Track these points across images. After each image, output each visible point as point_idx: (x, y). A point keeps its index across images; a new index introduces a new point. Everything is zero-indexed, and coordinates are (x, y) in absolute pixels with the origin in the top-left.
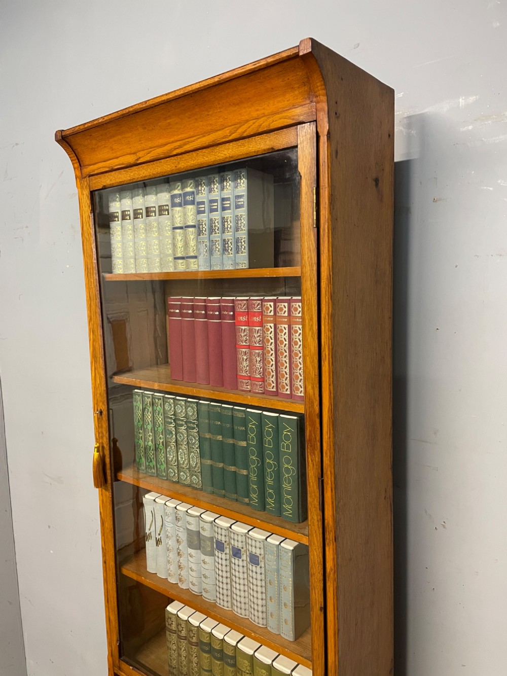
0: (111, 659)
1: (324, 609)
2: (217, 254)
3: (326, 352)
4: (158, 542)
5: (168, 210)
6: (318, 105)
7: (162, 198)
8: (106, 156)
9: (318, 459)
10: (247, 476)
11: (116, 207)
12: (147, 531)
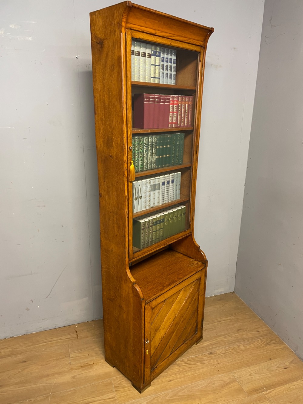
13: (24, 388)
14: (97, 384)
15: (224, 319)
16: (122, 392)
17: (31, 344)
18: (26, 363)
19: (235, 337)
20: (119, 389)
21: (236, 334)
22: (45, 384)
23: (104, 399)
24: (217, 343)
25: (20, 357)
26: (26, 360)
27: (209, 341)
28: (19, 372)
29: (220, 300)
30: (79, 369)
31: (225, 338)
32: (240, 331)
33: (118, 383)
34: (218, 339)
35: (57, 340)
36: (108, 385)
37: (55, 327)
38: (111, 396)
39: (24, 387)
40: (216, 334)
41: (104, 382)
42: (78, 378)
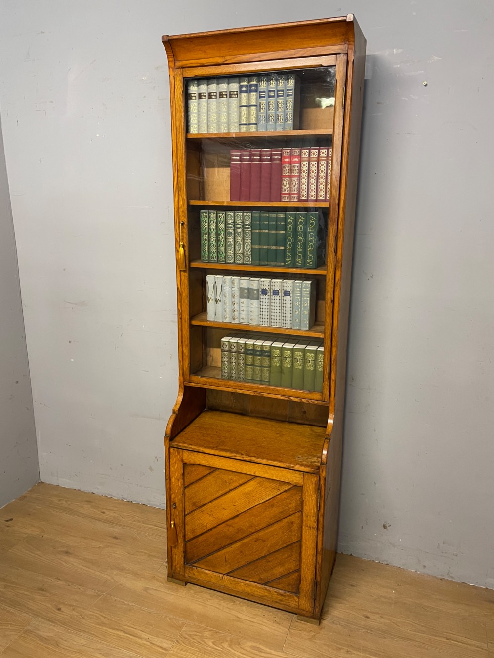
0: (182, 378)
1: (333, 301)
2: (272, 123)
3: (344, 171)
4: (217, 301)
5: (237, 94)
6: (349, 46)
7: (234, 87)
8: (199, 56)
9: (335, 227)
10: (285, 250)
11: (193, 89)
12: (210, 296)
13: (87, 569)
14: (163, 617)
16: (182, 650)
18: (116, 540)
20: (183, 643)
22: (109, 578)
23: (154, 643)
25: (117, 530)
26: (118, 537)
28: (100, 547)
30: (162, 583)
33: (188, 633)
36: (174, 627)
38: (165, 645)
39: (89, 568)
41: (174, 620)
42: (150, 594)
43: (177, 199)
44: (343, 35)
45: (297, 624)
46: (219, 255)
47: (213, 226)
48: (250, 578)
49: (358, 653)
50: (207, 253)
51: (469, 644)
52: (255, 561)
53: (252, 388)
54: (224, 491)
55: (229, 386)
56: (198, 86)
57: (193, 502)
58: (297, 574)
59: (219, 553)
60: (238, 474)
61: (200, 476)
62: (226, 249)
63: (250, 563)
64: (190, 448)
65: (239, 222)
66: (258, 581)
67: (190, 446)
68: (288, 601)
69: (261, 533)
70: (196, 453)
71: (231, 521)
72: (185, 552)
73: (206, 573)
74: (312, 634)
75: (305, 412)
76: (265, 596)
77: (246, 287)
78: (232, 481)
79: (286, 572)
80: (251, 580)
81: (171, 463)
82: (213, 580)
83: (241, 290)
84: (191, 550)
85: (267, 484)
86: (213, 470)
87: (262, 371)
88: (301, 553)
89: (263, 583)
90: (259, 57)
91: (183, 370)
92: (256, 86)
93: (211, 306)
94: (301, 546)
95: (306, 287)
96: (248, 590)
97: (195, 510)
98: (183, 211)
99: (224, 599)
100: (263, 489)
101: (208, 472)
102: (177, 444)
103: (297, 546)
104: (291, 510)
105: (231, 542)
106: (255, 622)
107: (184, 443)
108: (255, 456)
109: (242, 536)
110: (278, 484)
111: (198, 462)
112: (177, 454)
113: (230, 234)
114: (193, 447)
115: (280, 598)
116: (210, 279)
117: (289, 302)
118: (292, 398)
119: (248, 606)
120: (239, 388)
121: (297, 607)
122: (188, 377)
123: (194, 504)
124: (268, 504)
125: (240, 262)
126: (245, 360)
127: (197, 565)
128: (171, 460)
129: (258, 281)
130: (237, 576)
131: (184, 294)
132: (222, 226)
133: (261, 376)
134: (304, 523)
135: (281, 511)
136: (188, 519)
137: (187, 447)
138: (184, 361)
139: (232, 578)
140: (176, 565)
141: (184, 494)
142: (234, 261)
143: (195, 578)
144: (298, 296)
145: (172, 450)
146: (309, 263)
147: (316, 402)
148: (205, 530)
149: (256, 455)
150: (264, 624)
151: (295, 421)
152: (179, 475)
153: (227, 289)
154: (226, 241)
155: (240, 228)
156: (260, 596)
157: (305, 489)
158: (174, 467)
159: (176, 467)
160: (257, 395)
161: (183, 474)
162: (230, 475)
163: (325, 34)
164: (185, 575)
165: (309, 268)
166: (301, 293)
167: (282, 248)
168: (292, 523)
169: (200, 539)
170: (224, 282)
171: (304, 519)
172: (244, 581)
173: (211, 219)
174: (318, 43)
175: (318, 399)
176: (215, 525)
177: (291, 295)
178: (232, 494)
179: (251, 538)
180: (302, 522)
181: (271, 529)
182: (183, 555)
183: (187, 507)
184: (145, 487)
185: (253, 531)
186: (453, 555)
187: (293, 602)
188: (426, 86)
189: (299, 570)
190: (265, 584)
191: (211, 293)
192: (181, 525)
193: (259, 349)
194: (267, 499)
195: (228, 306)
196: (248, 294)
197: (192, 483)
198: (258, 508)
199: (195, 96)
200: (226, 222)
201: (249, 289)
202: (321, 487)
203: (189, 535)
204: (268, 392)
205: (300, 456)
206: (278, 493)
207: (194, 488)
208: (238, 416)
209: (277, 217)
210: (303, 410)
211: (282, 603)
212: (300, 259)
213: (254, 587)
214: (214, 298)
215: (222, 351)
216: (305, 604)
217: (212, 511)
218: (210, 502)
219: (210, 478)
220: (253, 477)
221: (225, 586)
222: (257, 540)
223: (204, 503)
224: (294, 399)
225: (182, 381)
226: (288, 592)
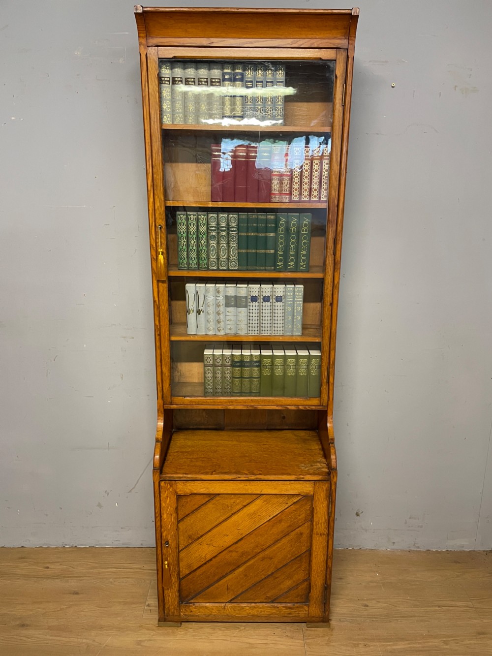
0: (161, 401)
1: (331, 304)
3: (344, 171)
4: (199, 312)
5: (220, 82)
6: (350, 42)
7: (216, 73)
9: (334, 229)
10: (276, 254)
11: (167, 72)
12: (190, 308)
13: (58, 638)
15: (453, 603)
17: (96, 565)
18: (76, 596)
19: (468, 647)
21: (472, 642)
22: (91, 642)
24: (425, 651)
25: (73, 584)
26: (79, 592)
27: (407, 642)
28: (61, 609)
29: (456, 562)
30: (153, 630)
31: (446, 643)
32: (483, 636)
34: (429, 642)
35: (137, 568)
37: (142, 545)
39: (60, 636)
40: (428, 631)
42: (146, 646)
43: (151, 200)
44: (345, 28)
45: (308, 632)
46: (201, 262)
47: (193, 229)
48: (255, 600)
49: (375, 644)
50: (186, 259)
51: (458, 607)
52: (260, 581)
53: (246, 402)
54: (225, 517)
55: (218, 403)
56: (172, 69)
57: (189, 536)
58: (306, 583)
59: (221, 583)
60: (242, 496)
61: (196, 506)
62: (208, 255)
63: (255, 585)
64: (185, 477)
65: (224, 224)
66: (265, 601)
67: (185, 476)
68: (297, 613)
69: (267, 552)
70: (193, 482)
71: (233, 546)
72: (180, 591)
73: (206, 607)
74: (327, 638)
75: (284, 418)
76: (273, 614)
77: (233, 295)
78: (234, 504)
79: (294, 584)
80: (256, 601)
81: (161, 498)
82: (215, 612)
83: (227, 298)
84: (187, 587)
85: (275, 500)
86: (212, 496)
87: (251, 382)
88: (310, 561)
89: (270, 600)
90: (251, 43)
91: (163, 391)
92: (242, 75)
93: (192, 318)
94: (310, 555)
95: (299, 292)
96: (255, 612)
97: (190, 544)
98: (160, 214)
99: (227, 629)
100: (270, 505)
101: (207, 499)
102: (169, 475)
103: (306, 556)
104: (300, 522)
105: (235, 567)
106: (269, 643)
107: (176, 473)
108: (260, 474)
109: (247, 559)
110: (287, 498)
111: (195, 492)
112: (169, 486)
113: (213, 238)
114: (189, 476)
115: (289, 611)
116: (190, 288)
117: (282, 308)
118: (289, 407)
119: (254, 628)
120: (231, 404)
121: (307, 616)
122: (169, 400)
123: (190, 537)
124: (275, 520)
125: (225, 268)
126: (232, 373)
127: (195, 601)
128: (161, 495)
129: (246, 287)
130: (241, 601)
131: (163, 307)
132: (203, 229)
133: (251, 387)
134: (315, 531)
135: (289, 525)
136: (182, 554)
137: (182, 477)
138: (164, 382)
139: (235, 604)
140: (169, 608)
141: (178, 529)
142: (218, 267)
143: (193, 616)
144: (290, 301)
145: (162, 484)
146: (302, 266)
147: (314, 408)
148: (204, 562)
149: (261, 472)
150: (278, 642)
151: (273, 427)
152: (172, 509)
153: (211, 298)
154: (208, 245)
155: (224, 231)
156: (268, 615)
157: (316, 498)
158: (165, 502)
159: (168, 502)
160: (251, 408)
161: (177, 508)
162: (232, 498)
163: (326, 26)
164: (180, 614)
165: (302, 271)
166: (294, 298)
167: (272, 251)
168: (301, 534)
169: (198, 572)
170: (207, 291)
171: (315, 527)
172: (249, 605)
173: (190, 221)
174: (317, 35)
175: (316, 404)
176: (216, 554)
177: (284, 301)
178: (235, 517)
179: (256, 559)
180: (312, 530)
181: (279, 545)
182: (177, 594)
183: (182, 542)
184: (93, 527)
185: (259, 551)
186: (419, 527)
187: (303, 612)
188: (393, 87)
189: (308, 579)
190: (272, 602)
191: (191, 304)
192: (175, 562)
193: (248, 360)
194: (275, 515)
195: (212, 317)
196: (235, 302)
197: (187, 516)
198: (265, 526)
199: (169, 81)
200: (208, 224)
201: (236, 297)
202: (332, 493)
203: (184, 571)
204: (263, 404)
205: (303, 465)
206: (287, 506)
207: (189, 521)
208: (214, 432)
209: (266, 219)
210: (282, 416)
211: (291, 615)
212: (293, 263)
213: (260, 608)
214: (195, 309)
215: (205, 366)
216: (315, 610)
217: (211, 540)
218: (209, 531)
219: (210, 505)
220: (259, 495)
221: (227, 615)
222: (263, 559)
223: (201, 534)
224: (290, 407)
225: (162, 404)
226: (297, 603)
